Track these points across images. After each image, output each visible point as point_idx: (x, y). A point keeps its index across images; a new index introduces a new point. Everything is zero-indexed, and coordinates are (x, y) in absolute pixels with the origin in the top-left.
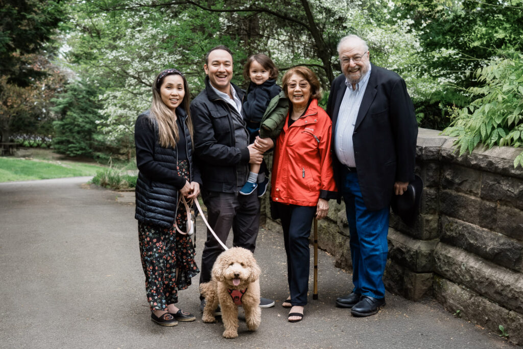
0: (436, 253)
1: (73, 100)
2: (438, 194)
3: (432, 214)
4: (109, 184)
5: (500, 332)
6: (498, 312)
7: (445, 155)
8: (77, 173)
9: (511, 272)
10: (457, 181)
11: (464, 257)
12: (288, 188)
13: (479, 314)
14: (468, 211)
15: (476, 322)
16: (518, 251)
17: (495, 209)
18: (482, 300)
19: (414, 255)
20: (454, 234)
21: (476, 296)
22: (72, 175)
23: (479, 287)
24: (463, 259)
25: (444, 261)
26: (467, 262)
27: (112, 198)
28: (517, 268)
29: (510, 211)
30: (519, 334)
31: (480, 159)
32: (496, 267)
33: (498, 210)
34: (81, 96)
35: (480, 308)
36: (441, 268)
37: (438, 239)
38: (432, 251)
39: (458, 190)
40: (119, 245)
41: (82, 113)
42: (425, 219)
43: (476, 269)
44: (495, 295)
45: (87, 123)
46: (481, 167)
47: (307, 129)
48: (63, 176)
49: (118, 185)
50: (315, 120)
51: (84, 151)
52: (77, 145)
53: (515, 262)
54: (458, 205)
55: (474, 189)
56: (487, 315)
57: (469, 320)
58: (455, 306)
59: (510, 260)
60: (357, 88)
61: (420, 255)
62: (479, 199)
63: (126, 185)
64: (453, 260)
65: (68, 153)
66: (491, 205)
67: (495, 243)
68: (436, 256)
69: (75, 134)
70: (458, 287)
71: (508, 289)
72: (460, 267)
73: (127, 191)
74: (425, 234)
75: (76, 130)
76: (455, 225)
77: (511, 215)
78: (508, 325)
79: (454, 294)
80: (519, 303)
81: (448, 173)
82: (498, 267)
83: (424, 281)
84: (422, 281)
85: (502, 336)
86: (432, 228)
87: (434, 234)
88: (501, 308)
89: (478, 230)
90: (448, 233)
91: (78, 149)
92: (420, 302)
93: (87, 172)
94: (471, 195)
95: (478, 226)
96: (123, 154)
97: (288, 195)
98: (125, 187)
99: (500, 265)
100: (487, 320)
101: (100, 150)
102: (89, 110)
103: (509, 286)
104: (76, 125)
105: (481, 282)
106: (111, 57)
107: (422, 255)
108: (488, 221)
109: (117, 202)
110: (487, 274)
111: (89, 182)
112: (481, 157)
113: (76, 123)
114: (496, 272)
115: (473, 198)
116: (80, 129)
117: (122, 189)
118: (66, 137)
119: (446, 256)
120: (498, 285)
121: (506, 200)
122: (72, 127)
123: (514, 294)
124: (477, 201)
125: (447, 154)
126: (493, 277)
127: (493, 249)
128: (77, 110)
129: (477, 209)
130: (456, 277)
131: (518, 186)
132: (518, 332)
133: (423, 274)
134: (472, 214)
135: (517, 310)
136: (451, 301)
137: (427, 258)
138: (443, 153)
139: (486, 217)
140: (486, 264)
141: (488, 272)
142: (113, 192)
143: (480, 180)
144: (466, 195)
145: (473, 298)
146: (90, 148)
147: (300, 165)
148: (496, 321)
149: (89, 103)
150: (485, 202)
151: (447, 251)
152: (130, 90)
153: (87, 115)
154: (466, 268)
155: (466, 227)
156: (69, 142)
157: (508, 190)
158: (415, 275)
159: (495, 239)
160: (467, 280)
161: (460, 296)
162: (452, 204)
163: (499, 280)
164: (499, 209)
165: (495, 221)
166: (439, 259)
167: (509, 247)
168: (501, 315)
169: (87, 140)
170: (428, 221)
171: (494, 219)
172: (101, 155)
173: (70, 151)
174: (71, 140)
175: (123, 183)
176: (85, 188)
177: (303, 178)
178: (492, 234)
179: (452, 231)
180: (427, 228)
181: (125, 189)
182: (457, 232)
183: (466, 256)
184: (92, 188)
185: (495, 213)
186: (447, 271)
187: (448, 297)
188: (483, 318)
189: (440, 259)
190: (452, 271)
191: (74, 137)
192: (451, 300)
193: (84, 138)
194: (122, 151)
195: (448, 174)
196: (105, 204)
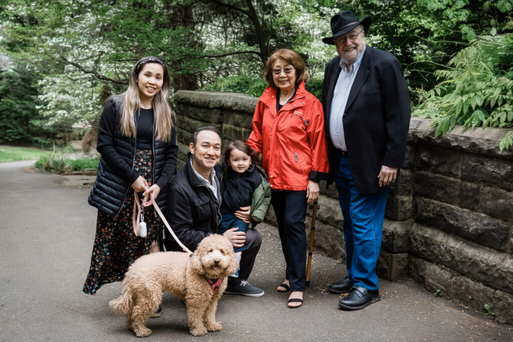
0: (412, 234)
1: (9, 87)
2: (412, 176)
3: (407, 195)
4: (53, 168)
5: (485, 311)
6: (483, 291)
7: (421, 137)
8: (17, 157)
9: (495, 251)
10: (434, 162)
11: (442, 237)
12: (281, 175)
13: (462, 293)
14: (446, 193)
15: (458, 301)
16: (504, 232)
17: (478, 190)
18: (464, 280)
19: (390, 235)
20: (431, 215)
21: (458, 276)
22: (13, 160)
23: (461, 267)
24: (442, 239)
25: (421, 241)
26: (446, 242)
27: (59, 182)
28: (503, 248)
29: (495, 192)
30: (507, 313)
31: (461, 141)
32: (479, 247)
33: (481, 191)
34: (17, 84)
35: (463, 288)
36: (418, 248)
37: (412, 220)
38: (408, 231)
39: (435, 172)
40: (81, 230)
41: (18, 99)
42: (400, 200)
43: (457, 249)
44: (479, 275)
45: (24, 109)
46: (462, 149)
47: (296, 112)
48: (3, 160)
49: (63, 168)
50: (303, 103)
51: (22, 136)
52: (15, 130)
53: (501, 242)
54: (436, 186)
55: (453, 171)
56: (470, 294)
57: (451, 299)
58: (436, 286)
59: (495, 240)
60: (351, 69)
61: (396, 236)
62: (459, 181)
63: (69, 168)
64: (432, 240)
65: (6, 138)
66: (473, 186)
67: (478, 224)
68: (412, 236)
69: (11, 120)
70: (437, 267)
71: (494, 269)
72: (439, 247)
73: (71, 174)
74: (401, 215)
75: (13, 116)
76: (432, 206)
77: (495, 196)
78: (494, 304)
79: (433, 274)
80: (507, 283)
81: (424, 154)
82: (481, 247)
83: (400, 261)
84: (398, 261)
85: (488, 315)
86: (407, 209)
87: (408, 214)
88: (486, 287)
89: (458, 211)
90: (425, 214)
91: (16, 134)
92: (396, 281)
93: (27, 157)
94: (450, 176)
95: (457, 207)
96: (60, 138)
97: (282, 181)
98: (69, 170)
99: (483, 245)
100: (471, 299)
101: (37, 135)
102: (26, 97)
103: (495, 266)
104: (13, 112)
105: (464, 262)
106: (51, 44)
107: (399, 236)
108: (469, 201)
109: (66, 186)
110: (469, 254)
111: (32, 166)
112: (463, 139)
113: (13, 109)
114: (480, 252)
115: (452, 179)
116: (16, 115)
117: (66, 173)
118: (3, 122)
119: (423, 236)
120: (483, 265)
121: (491, 181)
122: (9, 113)
123: (501, 273)
124: (457, 182)
125: (423, 136)
126: (477, 257)
127: (476, 229)
128: (13, 96)
129: (457, 190)
130: (434, 257)
131: (504, 168)
132: (506, 311)
133: (399, 255)
134: (451, 195)
135: (504, 289)
136: (431, 281)
137: (403, 238)
138: (418, 135)
139: (467, 198)
140: (468, 244)
141: (471, 251)
142: (58, 176)
143: (460, 162)
144: (444, 177)
145: (454, 277)
146: (28, 133)
147: (292, 149)
148: (481, 300)
149: (24, 89)
150: (466, 183)
151: (424, 231)
152: (69, 76)
153: (24, 102)
154: (446, 249)
155: (444, 208)
156: (6, 128)
157: (494, 171)
158: (392, 256)
159: (477, 220)
160: (447, 260)
161: (439, 275)
162: (428, 185)
163: (483, 260)
164: (483, 190)
165: (477, 201)
166: (415, 239)
167: (495, 228)
168: (486, 295)
169: (24, 125)
170: (403, 202)
171: (476, 200)
172: (40, 140)
173: (8, 136)
174: (9, 125)
175: (67, 166)
176: (29, 172)
177: (296, 162)
178: (473, 215)
179: (428, 211)
180: (402, 209)
181: (69, 172)
182: (435, 213)
183: (444, 237)
184: (37, 172)
185: (478, 194)
186: (424, 251)
187: (426, 277)
188: (466, 297)
189: (417, 239)
190: (430, 251)
191: (11, 123)
192: (430, 279)
193: (21, 123)
194: (58, 136)
195: (424, 156)
196: (55, 188)
